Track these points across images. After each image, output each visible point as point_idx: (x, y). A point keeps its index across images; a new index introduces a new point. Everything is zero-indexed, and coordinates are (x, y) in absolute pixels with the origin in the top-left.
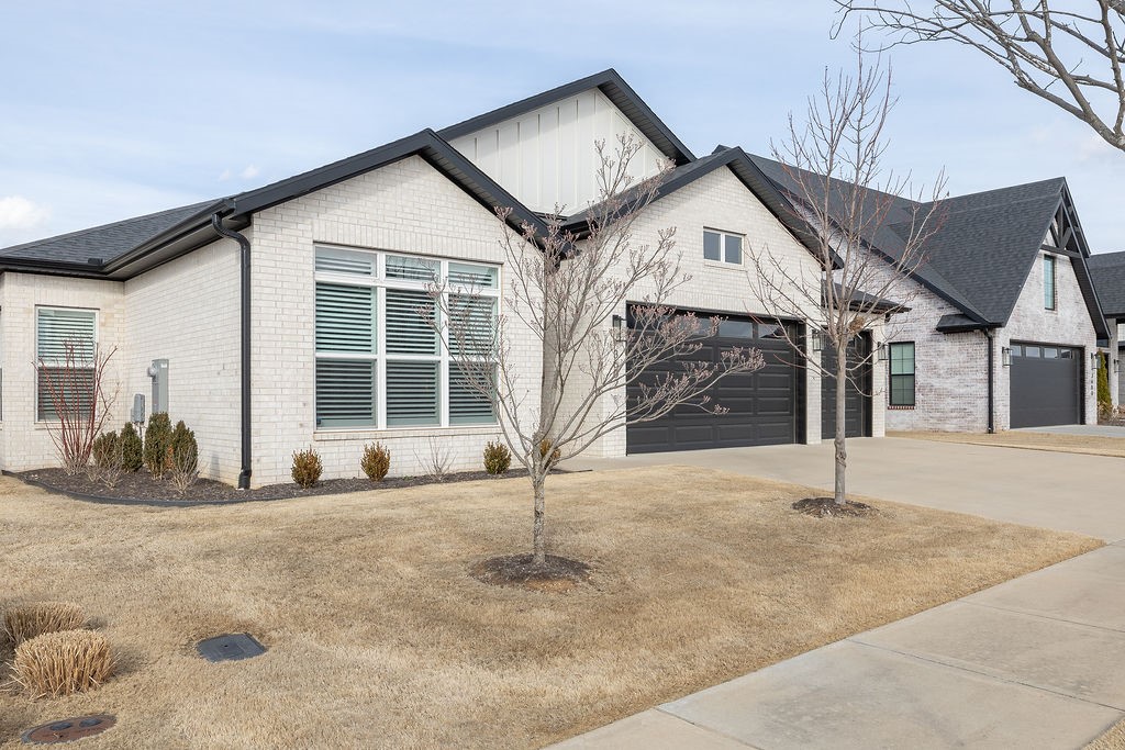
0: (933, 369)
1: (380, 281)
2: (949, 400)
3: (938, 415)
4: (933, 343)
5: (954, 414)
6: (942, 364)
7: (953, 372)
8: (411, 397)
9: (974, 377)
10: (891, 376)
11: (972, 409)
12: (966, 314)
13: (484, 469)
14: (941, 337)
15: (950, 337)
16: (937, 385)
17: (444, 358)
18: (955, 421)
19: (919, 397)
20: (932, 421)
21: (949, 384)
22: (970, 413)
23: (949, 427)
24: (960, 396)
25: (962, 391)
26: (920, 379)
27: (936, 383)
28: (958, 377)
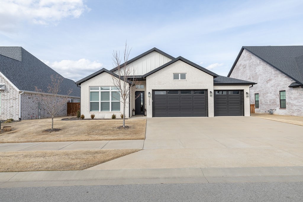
0: (290, 98)
1: (100, 91)
2: (295, 107)
3: (292, 111)
4: (290, 91)
5: (296, 111)
6: (292, 96)
7: (295, 99)
8: (105, 107)
9: (301, 100)
10: (280, 100)
11: (301, 109)
12: (297, 82)
13: (111, 118)
14: (292, 89)
15: (295, 89)
16: (291, 103)
17: (110, 101)
18: (296, 113)
19: (287, 106)
20: (290, 113)
21: (294, 102)
22: (300, 111)
23: (295, 114)
24: (298, 106)
25: (298, 104)
26: (287, 101)
27: (291, 102)
28: (297, 100)
